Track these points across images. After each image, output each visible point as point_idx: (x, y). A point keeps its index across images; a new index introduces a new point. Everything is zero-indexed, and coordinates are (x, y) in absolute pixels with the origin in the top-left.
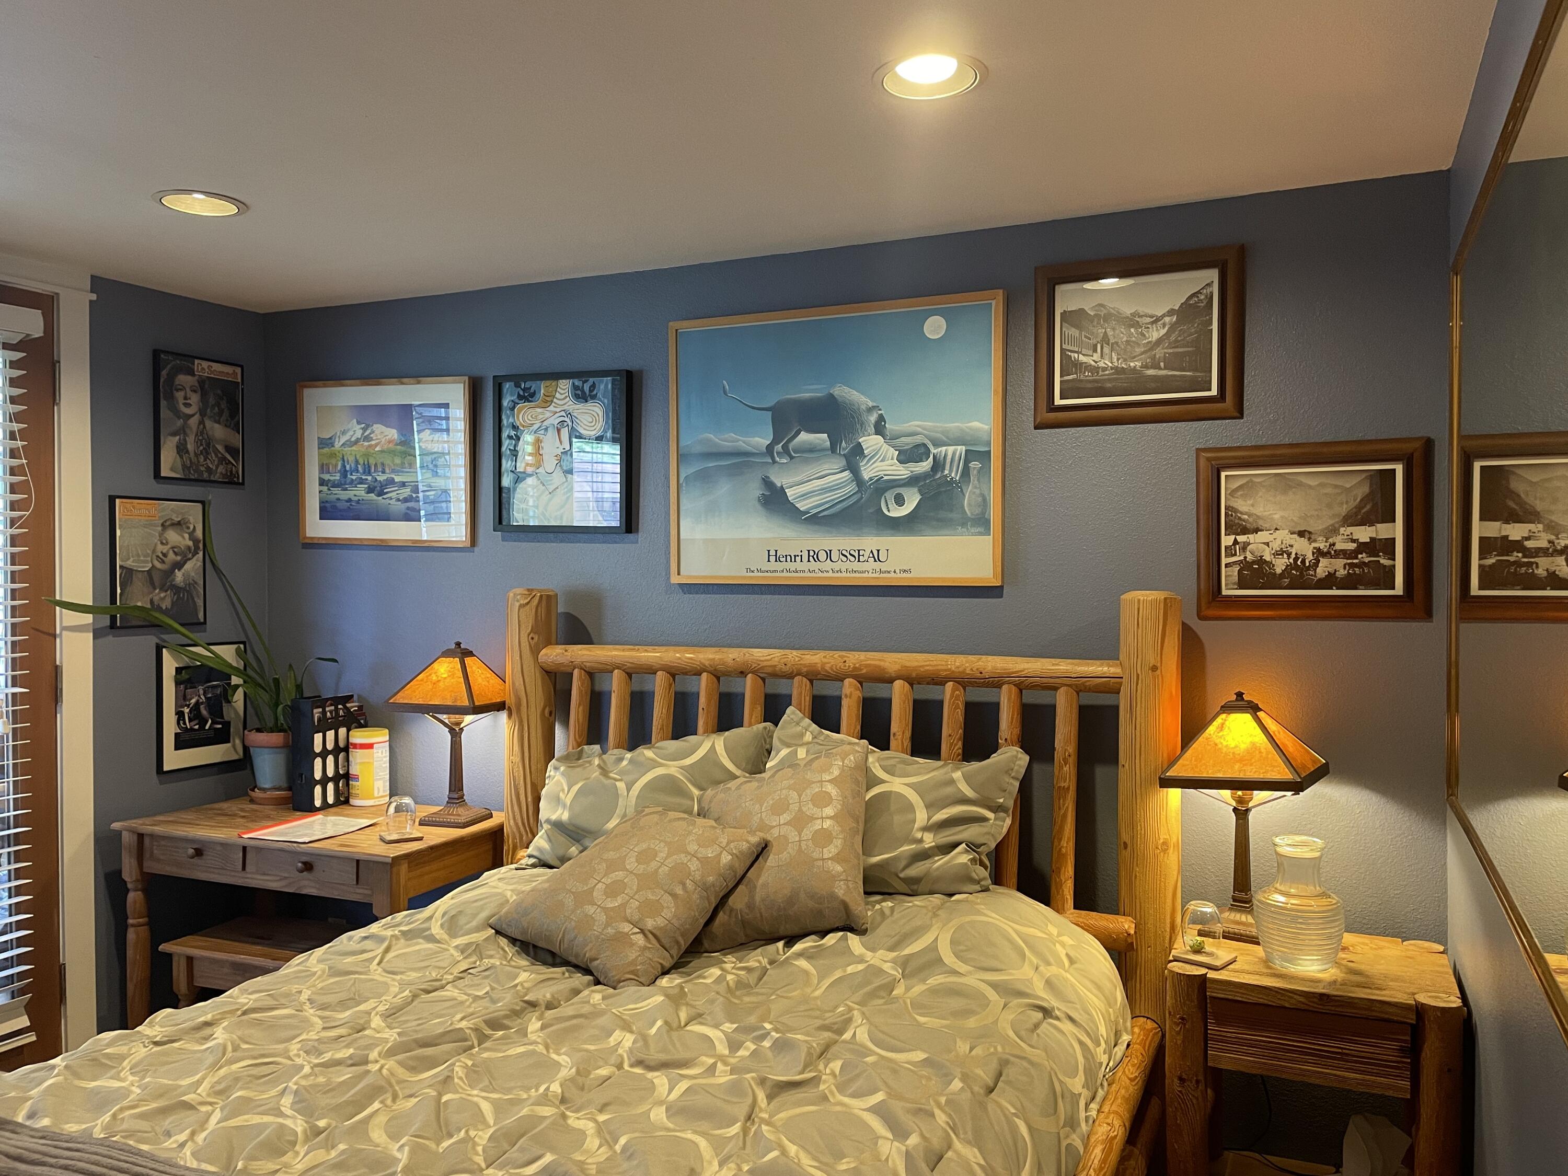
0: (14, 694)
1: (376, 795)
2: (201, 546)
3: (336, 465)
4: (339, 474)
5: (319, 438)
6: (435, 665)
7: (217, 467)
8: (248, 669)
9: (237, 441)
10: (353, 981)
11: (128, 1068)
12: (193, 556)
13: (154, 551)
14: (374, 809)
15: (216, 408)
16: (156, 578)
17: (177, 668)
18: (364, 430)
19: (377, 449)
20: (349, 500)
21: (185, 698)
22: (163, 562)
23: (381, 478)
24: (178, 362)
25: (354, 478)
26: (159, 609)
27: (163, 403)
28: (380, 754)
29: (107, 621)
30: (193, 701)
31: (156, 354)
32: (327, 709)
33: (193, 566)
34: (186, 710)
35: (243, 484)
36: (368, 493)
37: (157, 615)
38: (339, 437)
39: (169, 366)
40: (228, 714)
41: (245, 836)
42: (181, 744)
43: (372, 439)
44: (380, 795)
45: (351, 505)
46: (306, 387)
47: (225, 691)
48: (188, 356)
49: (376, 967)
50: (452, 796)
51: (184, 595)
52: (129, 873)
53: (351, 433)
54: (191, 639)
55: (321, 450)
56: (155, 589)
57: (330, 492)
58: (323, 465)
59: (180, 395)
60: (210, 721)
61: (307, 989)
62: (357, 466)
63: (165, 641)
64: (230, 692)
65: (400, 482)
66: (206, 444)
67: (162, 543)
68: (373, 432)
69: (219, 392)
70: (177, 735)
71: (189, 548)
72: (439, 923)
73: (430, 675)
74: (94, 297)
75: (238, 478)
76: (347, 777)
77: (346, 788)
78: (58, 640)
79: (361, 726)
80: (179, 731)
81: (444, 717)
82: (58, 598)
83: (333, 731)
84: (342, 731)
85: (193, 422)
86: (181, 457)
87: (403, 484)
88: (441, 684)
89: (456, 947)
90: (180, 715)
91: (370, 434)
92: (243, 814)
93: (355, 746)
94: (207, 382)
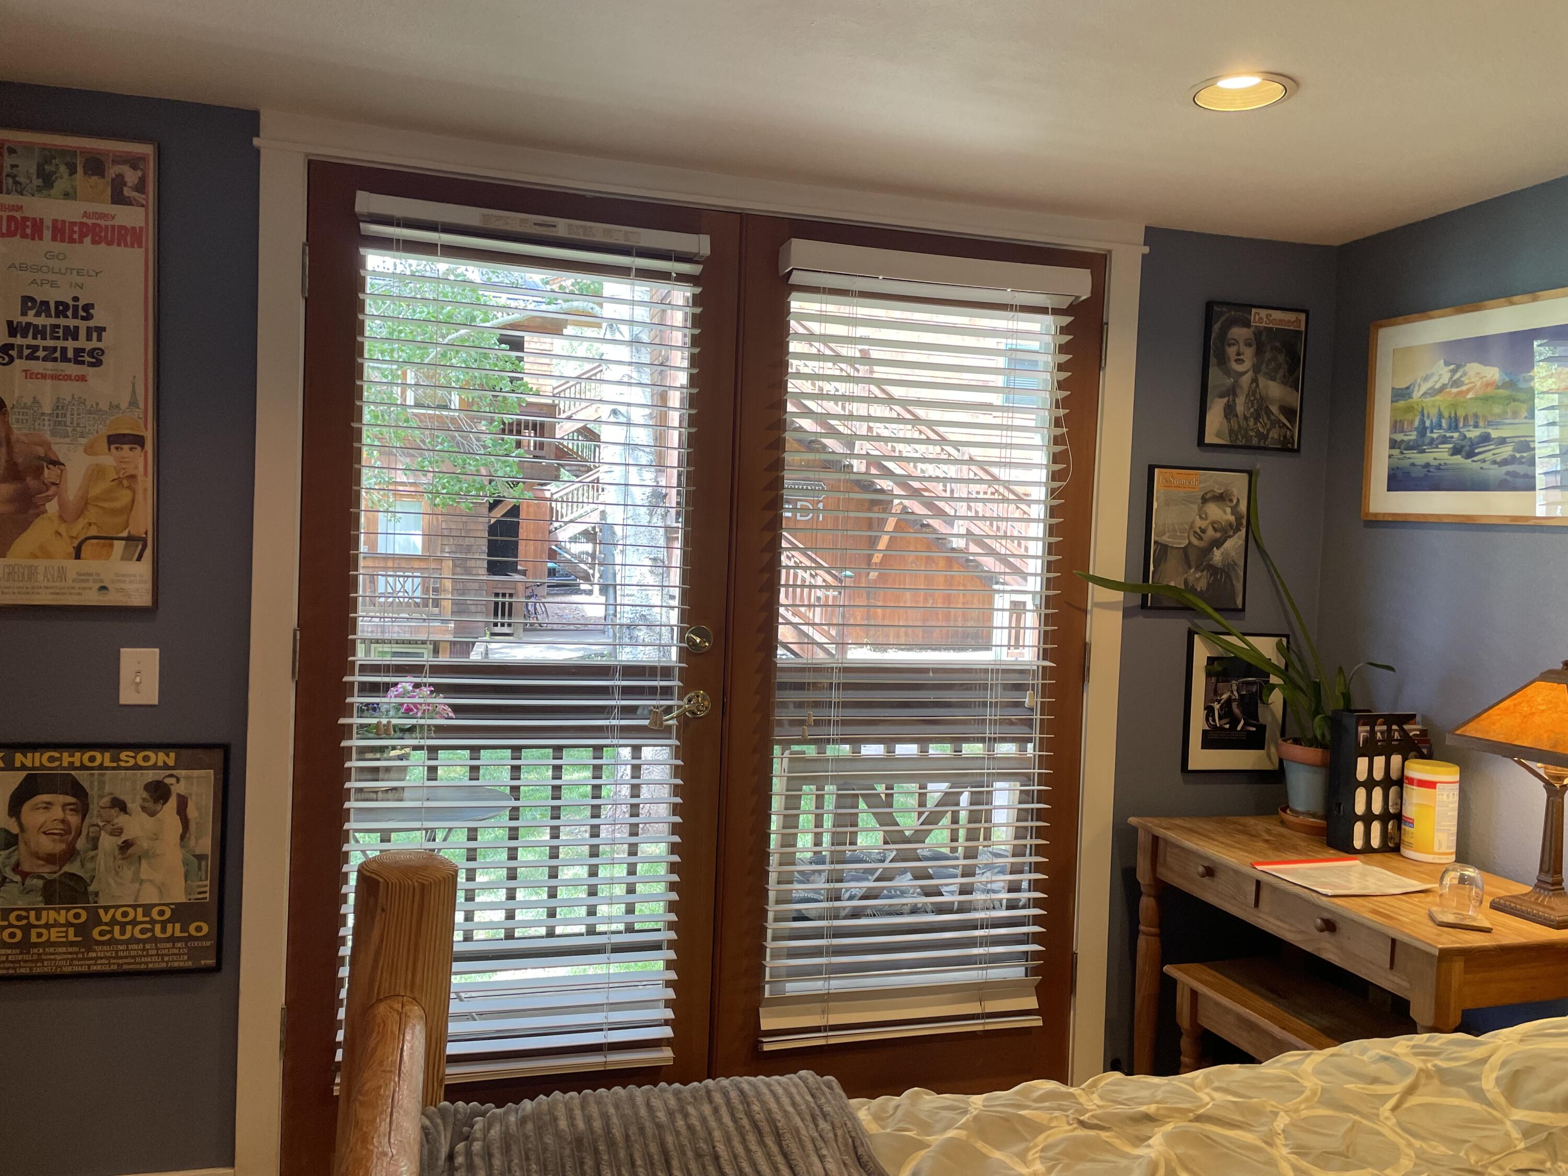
0: (1044, 667)
1: (1436, 849)
2: (1244, 522)
3: (1412, 422)
4: (1415, 433)
5: (1393, 389)
6: (1529, 691)
7: (1269, 431)
8: (1290, 669)
9: (1294, 399)
10: (1349, 1124)
11: (1040, 1147)
12: (1235, 533)
13: (1192, 526)
14: (1431, 867)
15: (1273, 363)
16: (1193, 557)
17: (1208, 658)
18: (1454, 372)
19: (1470, 396)
20: (1427, 465)
21: (1216, 692)
22: (1201, 539)
23: (1473, 434)
24: (1233, 313)
25: (1435, 436)
26: (1193, 590)
27: (1213, 360)
28: (1445, 797)
29: (1137, 600)
30: (1225, 697)
31: (1209, 306)
32: (1377, 728)
33: (1234, 544)
34: (1217, 706)
35: (1298, 451)
36: (1452, 455)
37: (1191, 597)
38: (1420, 385)
39: (1223, 319)
40: (1264, 716)
41: (1259, 867)
42: (1209, 742)
43: (1463, 384)
44: (1441, 851)
45: (1429, 471)
46: (1381, 326)
47: (1261, 687)
48: (1246, 305)
49: (1388, 1114)
50: (1543, 878)
51: (1221, 577)
52: (1143, 876)
53: (1435, 378)
54: (1226, 628)
55: (1395, 404)
56: (1190, 568)
57: (1402, 456)
58: (1396, 422)
59: (1231, 351)
60: (1242, 722)
61: (1286, 1111)
62: (1440, 421)
63: (1198, 626)
64: (1265, 691)
65: (1499, 438)
66: (1260, 407)
67: (1201, 517)
68: (1465, 374)
69: (1278, 344)
70: (1205, 732)
71: (1231, 525)
72: (1494, 1075)
73: (1520, 703)
74: (1147, 250)
75: (1293, 444)
76: (1399, 818)
77: (1396, 832)
78: (1089, 616)
79: (1422, 756)
80: (1207, 728)
81: (1538, 767)
82: (1091, 573)
83: (1383, 758)
84: (1396, 759)
85: (1246, 380)
86: (1228, 420)
87: (1502, 441)
88: (1537, 720)
89: (1516, 1123)
90: (1209, 710)
91: (1461, 377)
92: (1267, 837)
93: (1411, 781)
94: (1264, 333)
